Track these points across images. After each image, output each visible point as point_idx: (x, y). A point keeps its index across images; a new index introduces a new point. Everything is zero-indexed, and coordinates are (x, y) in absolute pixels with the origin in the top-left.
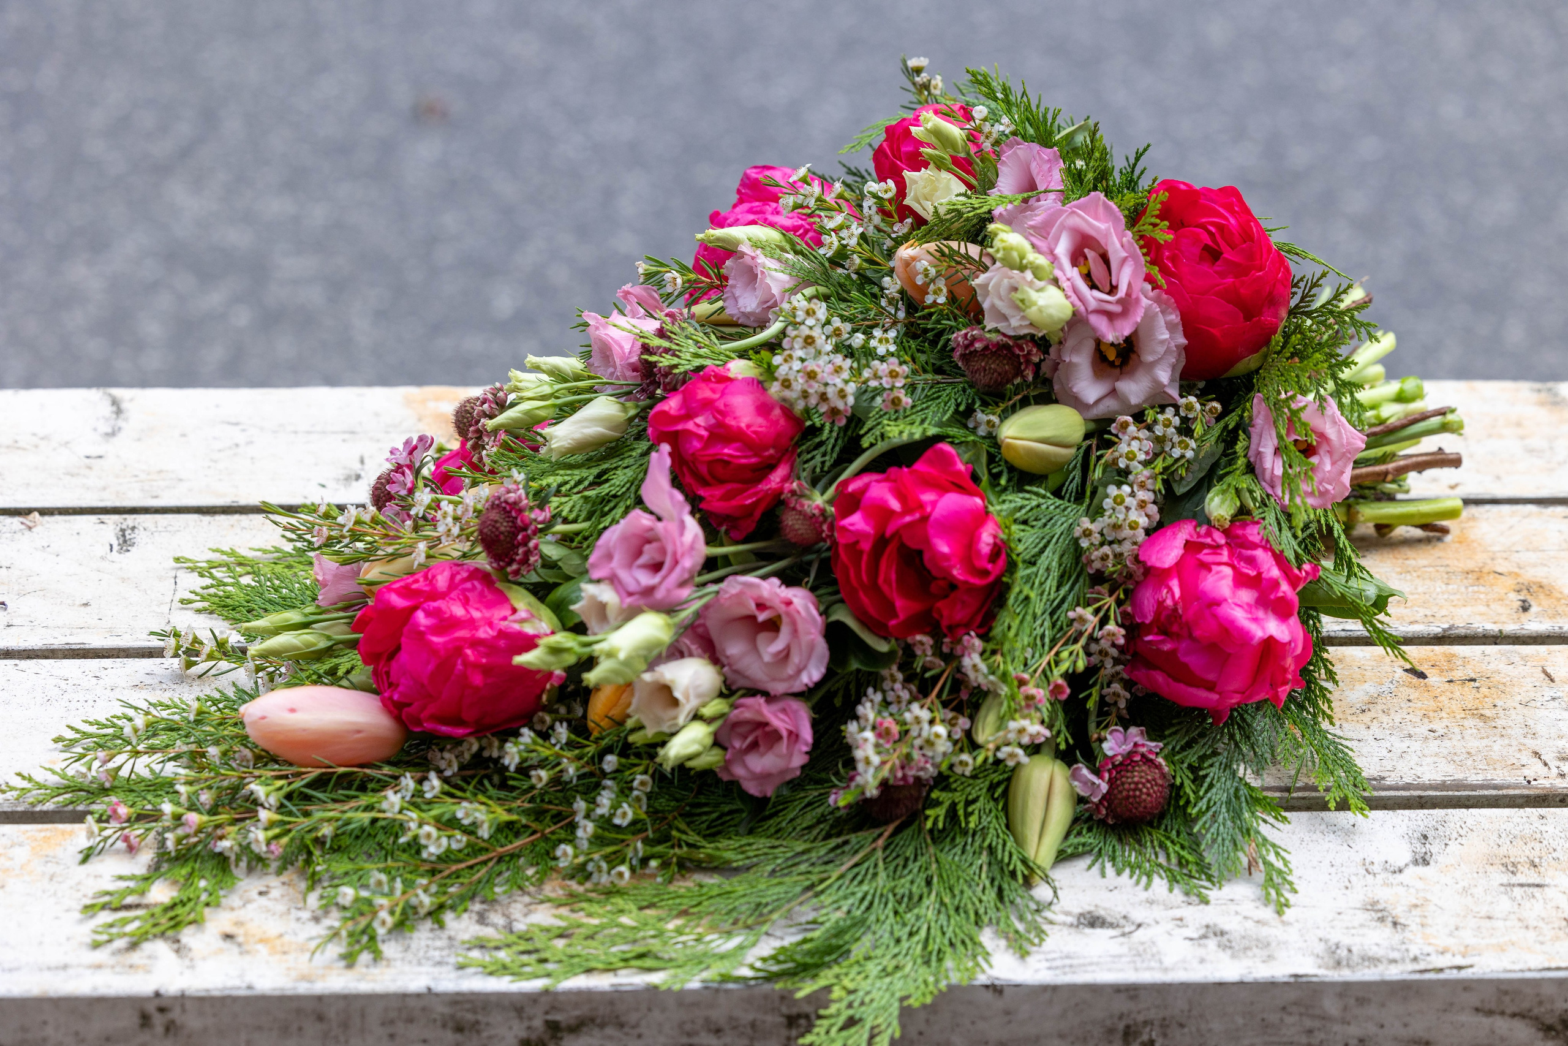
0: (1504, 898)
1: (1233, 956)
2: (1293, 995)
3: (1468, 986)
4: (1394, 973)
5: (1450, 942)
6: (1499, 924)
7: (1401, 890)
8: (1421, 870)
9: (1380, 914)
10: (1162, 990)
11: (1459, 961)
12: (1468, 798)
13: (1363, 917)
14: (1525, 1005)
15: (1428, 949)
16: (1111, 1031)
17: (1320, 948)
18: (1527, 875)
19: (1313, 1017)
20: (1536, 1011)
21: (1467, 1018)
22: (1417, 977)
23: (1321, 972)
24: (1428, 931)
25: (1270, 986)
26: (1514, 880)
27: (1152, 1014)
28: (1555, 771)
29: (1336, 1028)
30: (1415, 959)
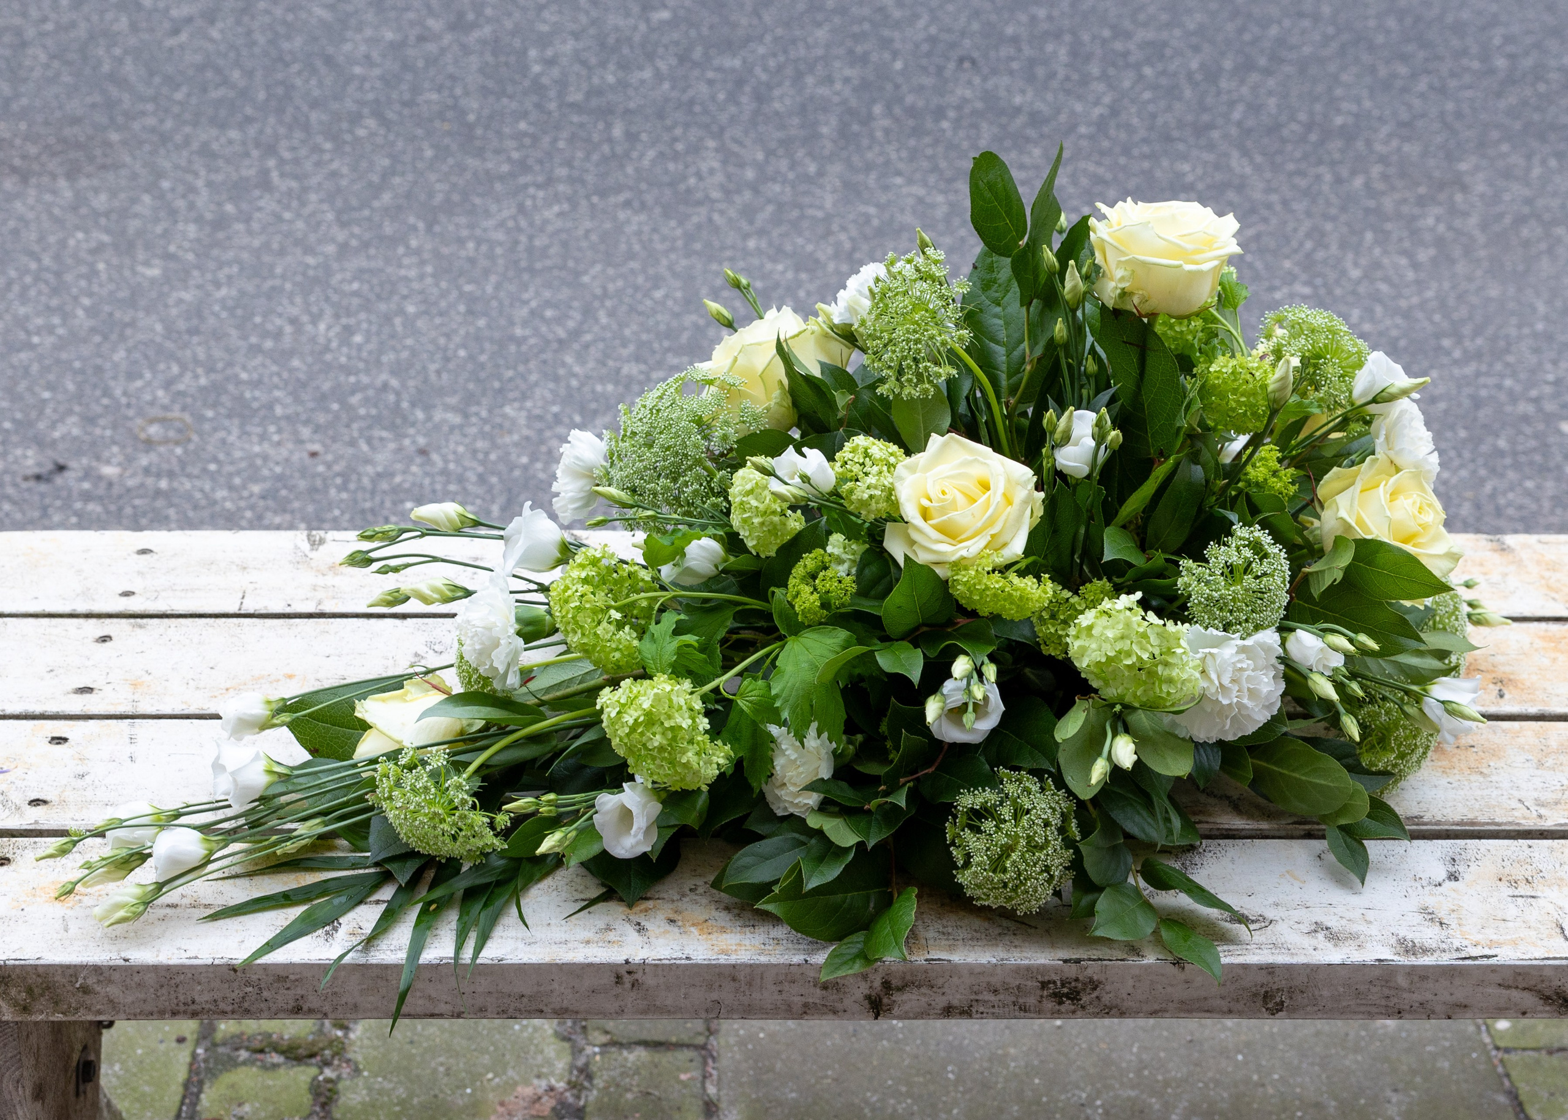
0: (1512, 906)
1: (1336, 945)
2: (1377, 973)
3: (1494, 969)
4: (1445, 959)
5: (1479, 937)
6: (1510, 924)
7: (1441, 898)
8: (1453, 884)
9: (1430, 915)
10: (1289, 968)
11: (1487, 952)
12: (1479, 831)
13: (1419, 918)
14: (1533, 983)
15: (1465, 943)
16: (1255, 995)
17: (1393, 941)
18: (1524, 889)
19: (1390, 988)
20: (1539, 987)
21: (1492, 990)
22: (1461, 962)
23: (1396, 958)
24: (1464, 929)
25: (1362, 967)
26: (1516, 893)
27: (1284, 984)
28: (1535, 814)
29: (1405, 995)
30: (1457, 950)
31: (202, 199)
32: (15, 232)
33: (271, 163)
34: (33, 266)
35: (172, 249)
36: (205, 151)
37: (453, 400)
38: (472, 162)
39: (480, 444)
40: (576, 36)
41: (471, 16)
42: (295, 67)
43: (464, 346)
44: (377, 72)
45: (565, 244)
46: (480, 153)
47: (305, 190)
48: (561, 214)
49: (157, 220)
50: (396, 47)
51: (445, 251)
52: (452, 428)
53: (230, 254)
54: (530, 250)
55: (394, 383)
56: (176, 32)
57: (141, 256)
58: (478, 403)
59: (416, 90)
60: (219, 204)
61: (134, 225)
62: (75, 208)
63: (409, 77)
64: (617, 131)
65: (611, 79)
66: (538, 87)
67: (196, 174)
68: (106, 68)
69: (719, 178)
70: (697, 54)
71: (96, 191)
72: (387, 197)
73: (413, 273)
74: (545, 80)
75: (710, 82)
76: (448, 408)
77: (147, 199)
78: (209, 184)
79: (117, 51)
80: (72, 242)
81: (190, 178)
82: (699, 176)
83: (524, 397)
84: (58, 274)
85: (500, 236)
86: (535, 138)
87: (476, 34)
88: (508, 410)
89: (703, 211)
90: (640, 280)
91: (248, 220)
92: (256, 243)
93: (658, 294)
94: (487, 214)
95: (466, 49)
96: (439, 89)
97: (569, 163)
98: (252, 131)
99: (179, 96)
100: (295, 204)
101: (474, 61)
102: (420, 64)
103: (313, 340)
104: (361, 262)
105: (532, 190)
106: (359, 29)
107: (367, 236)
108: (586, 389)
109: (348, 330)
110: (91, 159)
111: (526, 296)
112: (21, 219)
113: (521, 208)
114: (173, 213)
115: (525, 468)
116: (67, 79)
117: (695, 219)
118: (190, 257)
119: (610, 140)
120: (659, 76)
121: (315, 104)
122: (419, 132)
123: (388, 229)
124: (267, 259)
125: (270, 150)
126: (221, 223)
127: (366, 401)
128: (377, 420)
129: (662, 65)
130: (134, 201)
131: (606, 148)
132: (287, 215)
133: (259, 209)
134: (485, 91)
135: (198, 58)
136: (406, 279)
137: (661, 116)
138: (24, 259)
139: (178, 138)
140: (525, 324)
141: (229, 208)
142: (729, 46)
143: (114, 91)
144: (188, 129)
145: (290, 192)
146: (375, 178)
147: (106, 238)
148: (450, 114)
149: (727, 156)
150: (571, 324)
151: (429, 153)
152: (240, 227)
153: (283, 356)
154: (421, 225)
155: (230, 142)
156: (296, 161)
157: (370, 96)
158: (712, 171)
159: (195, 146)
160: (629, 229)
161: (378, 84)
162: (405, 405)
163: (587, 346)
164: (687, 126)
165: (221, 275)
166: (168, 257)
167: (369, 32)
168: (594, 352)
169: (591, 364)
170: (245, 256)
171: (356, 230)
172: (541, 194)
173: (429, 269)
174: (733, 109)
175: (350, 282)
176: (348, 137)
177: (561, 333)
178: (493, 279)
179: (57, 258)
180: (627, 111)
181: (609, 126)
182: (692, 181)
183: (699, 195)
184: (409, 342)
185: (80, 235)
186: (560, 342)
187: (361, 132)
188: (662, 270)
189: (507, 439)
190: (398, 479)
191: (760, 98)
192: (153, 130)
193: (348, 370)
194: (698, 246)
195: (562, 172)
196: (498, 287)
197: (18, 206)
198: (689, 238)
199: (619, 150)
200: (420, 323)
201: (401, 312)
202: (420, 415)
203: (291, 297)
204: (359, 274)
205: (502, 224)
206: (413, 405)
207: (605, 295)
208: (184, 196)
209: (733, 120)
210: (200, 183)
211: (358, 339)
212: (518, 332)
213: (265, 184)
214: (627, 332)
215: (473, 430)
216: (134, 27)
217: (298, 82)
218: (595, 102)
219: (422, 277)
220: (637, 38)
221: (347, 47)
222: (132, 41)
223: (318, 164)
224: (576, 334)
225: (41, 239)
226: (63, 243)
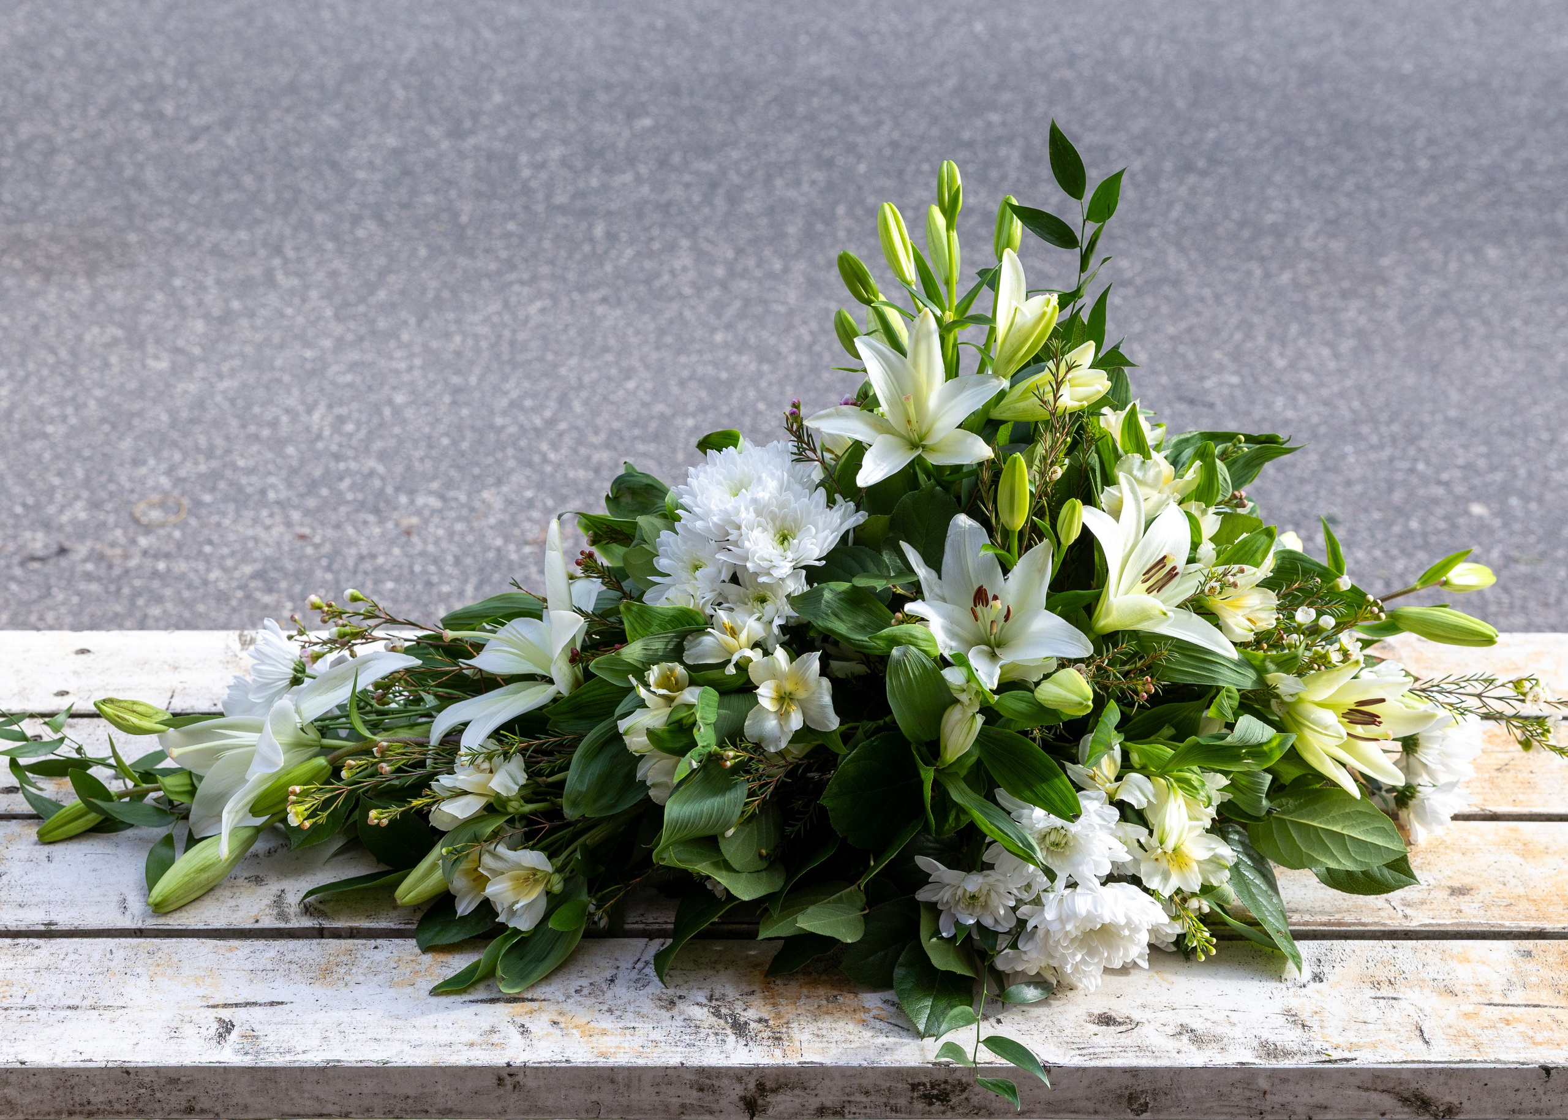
0: (1373, 1007)
1: (1199, 1048)
2: (1239, 1075)
3: (1353, 1072)
4: (1306, 1062)
5: (1340, 1041)
6: (1371, 1026)
7: (1304, 998)
8: (1318, 985)
9: (1292, 1017)
10: (1153, 1071)
11: (1347, 1055)
13: (1282, 1020)
14: (1391, 1084)
15: (1326, 1045)
16: (1120, 1096)
17: (1255, 1043)
18: (1386, 990)
19: (1252, 1089)
20: (1397, 1088)
21: (1352, 1092)
22: (1321, 1065)
23: (1257, 1061)
24: (1326, 1031)
25: (1224, 1070)
26: (1379, 995)
27: (1148, 1085)
28: (1401, 914)
29: (1267, 1096)
30: (1318, 1052)
31: (212, 296)
32: (36, 329)
33: (277, 262)
34: (51, 359)
35: (181, 343)
36: (216, 251)
37: (435, 485)
38: (463, 261)
39: (459, 527)
40: (565, 142)
41: (468, 124)
42: (304, 172)
43: (447, 434)
44: (378, 176)
45: (544, 338)
46: (471, 253)
47: (307, 287)
48: (543, 311)
49: (167, 317)
50: (397, 153)
51: (435, 344)
52: (434, 511)
53: (234, 348)
54: (512, 343)
55: (381, 469)
56: (193, 139)
57: (151, 349)
58: (458, 488)
59: (414, 192)
60: (227, 301)
61: (145, 320)
62: (92, 305)
63: (407, 181)
64: (599, 230)
65: (594, 182)
66: (526, 190)
67: (206, 273)
68: (129, 172)
69: (691, 275)
70: (676, 158)
71: (113, 288)
72: (382, 295)
73: (402, 366)
74: (534, 184)
75: (687, 186)
76: (431, 493)
77: (160, 297)
78: (218, 282)
79: (140, 157)
80: (88, 338)
81: (199, 276)
82: (673, 273)
83: (499, 482)
84: (74, 368)
85: (484, 330)
86: (522, 239)
87: (472, 141)
88: (486, 495)
89: (675, 306)
90: (614, 371)
91: (252, 315)
92: (259, 337)
93: (631, 385)
94: (475, 310)
95: (462, 155)
96: (436, 192)
97: (552, 262)
98: (260, 232)
99: (194, 199)
100: (297, 301)
101: (469, 166)
102: (419, 169)
103: (308, 429)
104: (354, 356)
105: (517, 288)
106: (364, 137)
107: (363, 330)
108: (559, 476)
109: (341, 420)
110: (110, 258)
111: (507, 386)
112: (43, 316)
113: (506, 304)
114: (182, 309)
115: (498, 550)
116: (91, 183)
117: (668, 315)
118: (197, 351)
119: (592, 240)
120: (639, 180)
121: (321, 207)
122: (416, 233)
123: (382, 324)
124: (268, 352)
125: (277, 250)
126: (226, 318)
127: (353, 487)
128: (361, 505)
129: (643, 170)
130: (148, 298)
131: (587, 248)
132: (289, 311)
133: (264, 306)
134: (478, 195)
135: (215, 163)
136: (397, 372)
137: (640, 215)
138: (43, 354)
139: (192, 238)
140: (504, 413)
141: (236, 305)
142: (706, 152)
143: (134, 196)
144: (200, 231)
145: (292, 291)
146: (372, 277)
147: (119, 333)
148: (445, 216)
149: (700, 255)
150: (548, 414)
151: (423, 252)
152: (244, 322)
153: (277, 445)
154: (412, 321)
155: (239, 242)
156: (300, 260)
157: (371, 199)
158: (685, 269)
159: (207, 245)
160: (608, 323)
161: (380, 188)
162: (389, 490)
163: (561, 434)
164: (663, 226)
165: (225, 368)
166: (177, 350)
167: (372, 139)
168: (568, 441)
169: (564, 451)
170: (249, 349)
171: (352, 325)
172: (526, 291)
173: (417, 362)
174: (706, 210)
175: (344, 374)
176: (347, 238)
177: (538, 422)
178: (477, 371)
179: (74, 353)
180: (609, 214)
181: (590, 227)
182: (666, 278)
183: (672, 292)
184: (397, 430)
185: (96, 330)
186: (537, 431)
187: (361, 233)
188: (635, 362)
189: (484, 523)
190: (381, 560)
191: (733, 199)
192: (168, 231)
193: (337, 457)
194: (669, 339)
195: (545, 270)
196: (481, 378)
197: (41, 304)
198: (661, 332)
199: (600, 249)
200: (409, 413)
201: (390, 402)
202: (403, 499)
203: (288, 390)
204: (353, 367)
205: (487, 320)
206: (397, 489)
207: (581, 386)
208: (193, 293)
209: (706, 221)
210: (209, 281)
211: (350, 427)
212: (499, 421)
213: (270, 280)
214: (600, 421)
215: (453, 514)
216: (156, 134)
217: (305, 186)
218: (579, 204)
219: (410, 369)
220: (621, 145)
221: (352, 153)
222: (154, 148)
223: (319, 263)
224: (551, 423)
225: (59, 334)
226: (79, 339)
